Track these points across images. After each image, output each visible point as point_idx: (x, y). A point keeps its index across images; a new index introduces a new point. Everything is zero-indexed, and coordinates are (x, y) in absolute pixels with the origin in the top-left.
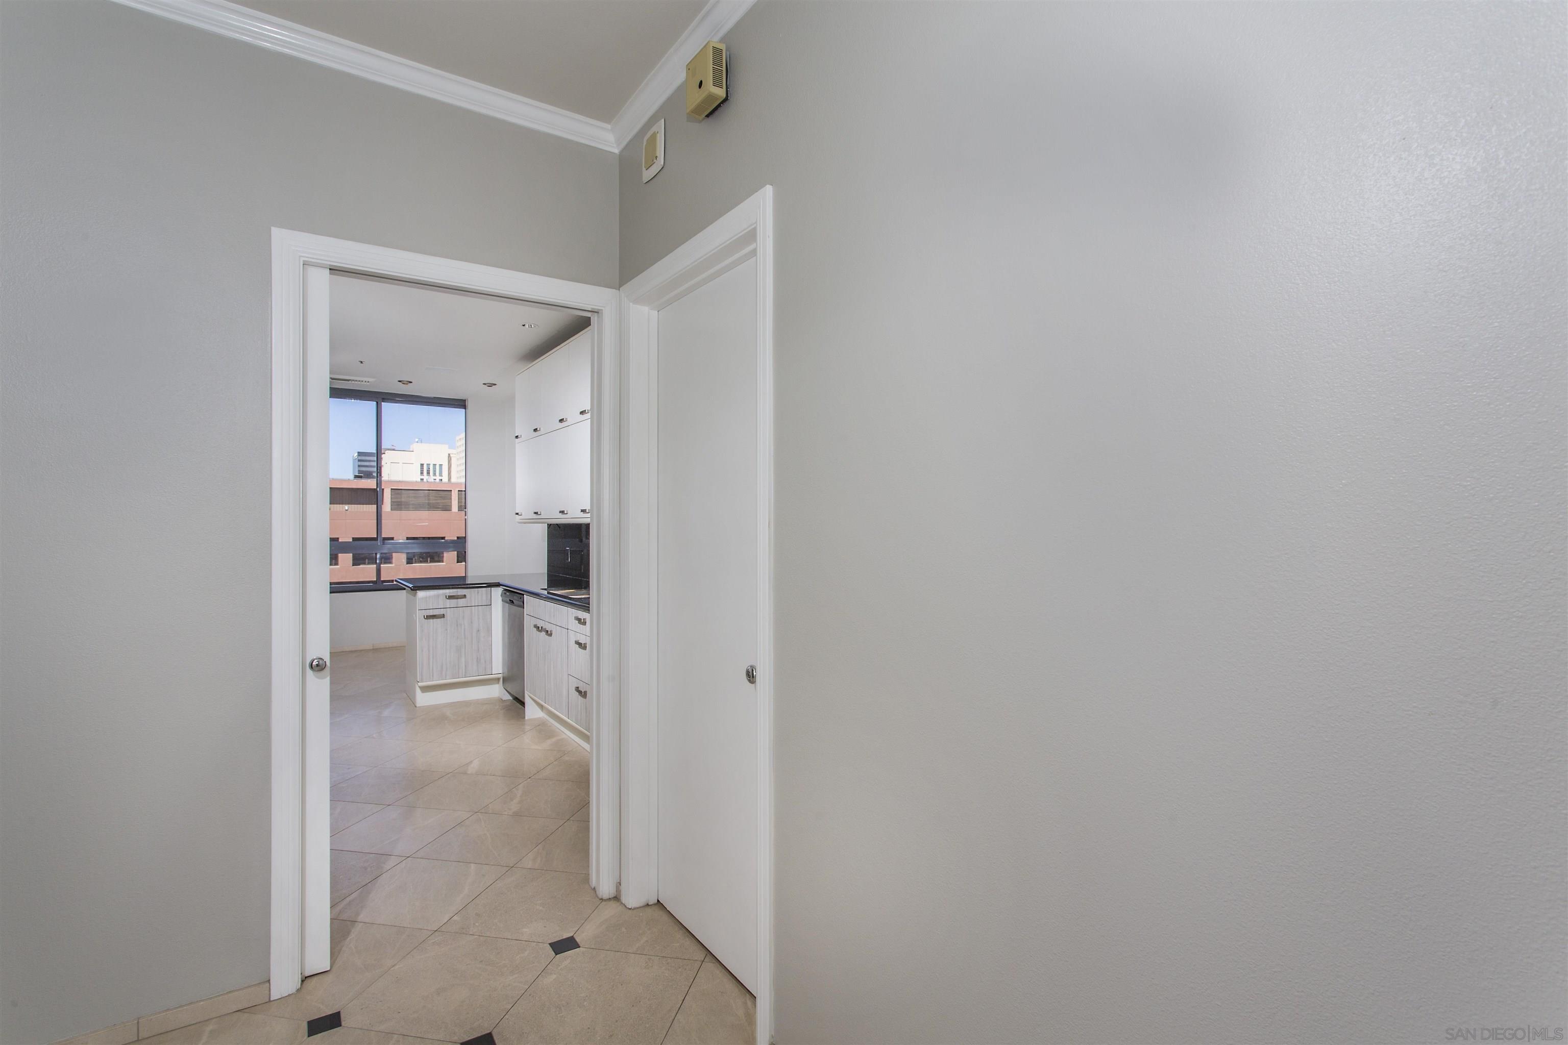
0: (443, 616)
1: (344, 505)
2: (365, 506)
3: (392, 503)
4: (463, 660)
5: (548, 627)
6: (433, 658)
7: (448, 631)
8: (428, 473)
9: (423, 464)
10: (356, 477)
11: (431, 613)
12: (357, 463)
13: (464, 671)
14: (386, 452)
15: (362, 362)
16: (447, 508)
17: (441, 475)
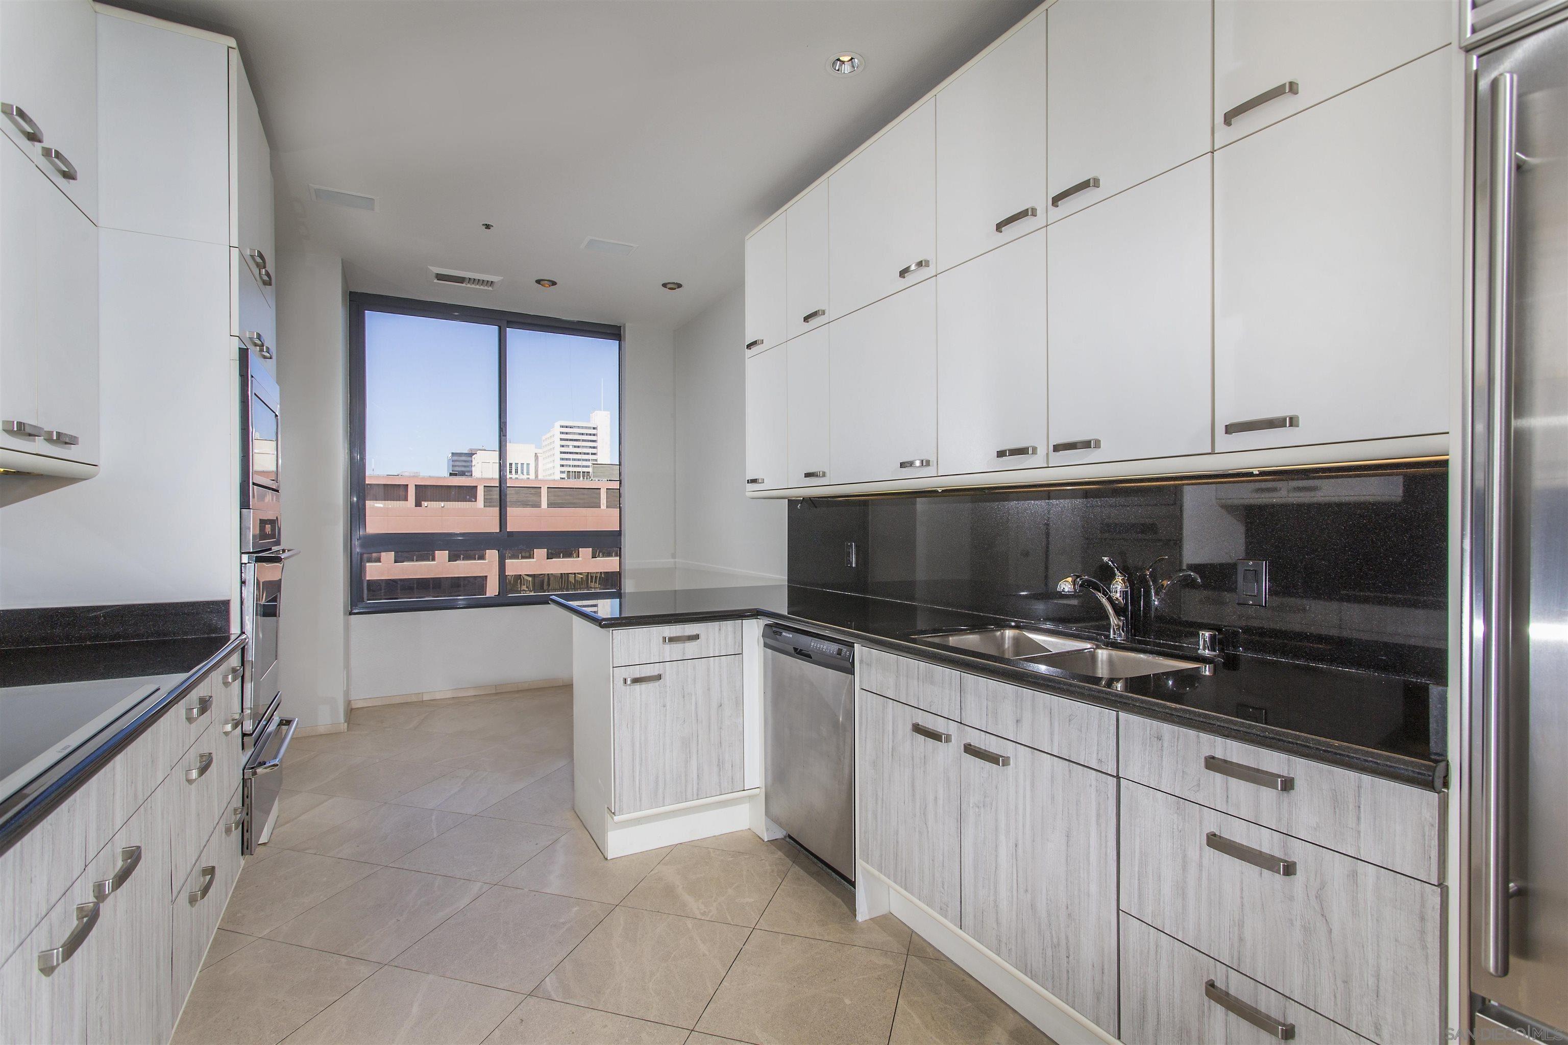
0: (659, 677)
1: (440, 502)
2: (460, 503)
3: (485, 500)
4: (694, 763)
5: (992, 745)
6: (641, 764)
7: (668, 708)
8: (517, 472)
9: (512, 464)
10: (451, 474)
11: (638, 672)
12: (451, 463)
13: (695, 789)
14: (478, 452)
15: (488, 227)
16: (538, 505)
17: (528, 474)
